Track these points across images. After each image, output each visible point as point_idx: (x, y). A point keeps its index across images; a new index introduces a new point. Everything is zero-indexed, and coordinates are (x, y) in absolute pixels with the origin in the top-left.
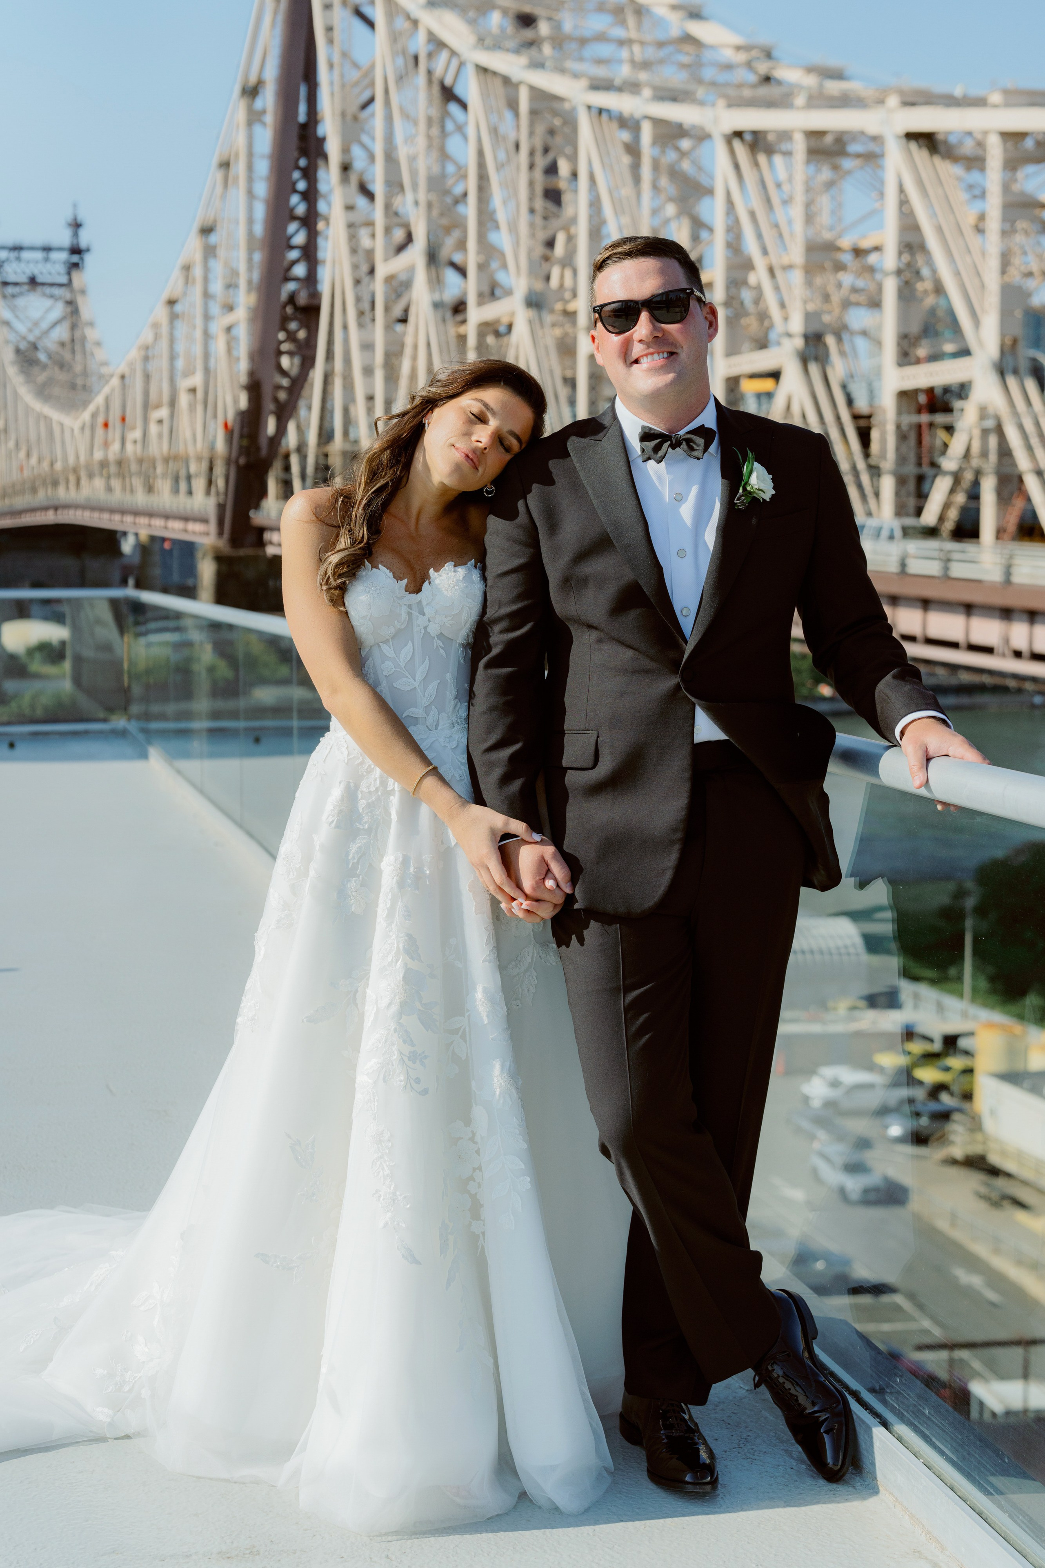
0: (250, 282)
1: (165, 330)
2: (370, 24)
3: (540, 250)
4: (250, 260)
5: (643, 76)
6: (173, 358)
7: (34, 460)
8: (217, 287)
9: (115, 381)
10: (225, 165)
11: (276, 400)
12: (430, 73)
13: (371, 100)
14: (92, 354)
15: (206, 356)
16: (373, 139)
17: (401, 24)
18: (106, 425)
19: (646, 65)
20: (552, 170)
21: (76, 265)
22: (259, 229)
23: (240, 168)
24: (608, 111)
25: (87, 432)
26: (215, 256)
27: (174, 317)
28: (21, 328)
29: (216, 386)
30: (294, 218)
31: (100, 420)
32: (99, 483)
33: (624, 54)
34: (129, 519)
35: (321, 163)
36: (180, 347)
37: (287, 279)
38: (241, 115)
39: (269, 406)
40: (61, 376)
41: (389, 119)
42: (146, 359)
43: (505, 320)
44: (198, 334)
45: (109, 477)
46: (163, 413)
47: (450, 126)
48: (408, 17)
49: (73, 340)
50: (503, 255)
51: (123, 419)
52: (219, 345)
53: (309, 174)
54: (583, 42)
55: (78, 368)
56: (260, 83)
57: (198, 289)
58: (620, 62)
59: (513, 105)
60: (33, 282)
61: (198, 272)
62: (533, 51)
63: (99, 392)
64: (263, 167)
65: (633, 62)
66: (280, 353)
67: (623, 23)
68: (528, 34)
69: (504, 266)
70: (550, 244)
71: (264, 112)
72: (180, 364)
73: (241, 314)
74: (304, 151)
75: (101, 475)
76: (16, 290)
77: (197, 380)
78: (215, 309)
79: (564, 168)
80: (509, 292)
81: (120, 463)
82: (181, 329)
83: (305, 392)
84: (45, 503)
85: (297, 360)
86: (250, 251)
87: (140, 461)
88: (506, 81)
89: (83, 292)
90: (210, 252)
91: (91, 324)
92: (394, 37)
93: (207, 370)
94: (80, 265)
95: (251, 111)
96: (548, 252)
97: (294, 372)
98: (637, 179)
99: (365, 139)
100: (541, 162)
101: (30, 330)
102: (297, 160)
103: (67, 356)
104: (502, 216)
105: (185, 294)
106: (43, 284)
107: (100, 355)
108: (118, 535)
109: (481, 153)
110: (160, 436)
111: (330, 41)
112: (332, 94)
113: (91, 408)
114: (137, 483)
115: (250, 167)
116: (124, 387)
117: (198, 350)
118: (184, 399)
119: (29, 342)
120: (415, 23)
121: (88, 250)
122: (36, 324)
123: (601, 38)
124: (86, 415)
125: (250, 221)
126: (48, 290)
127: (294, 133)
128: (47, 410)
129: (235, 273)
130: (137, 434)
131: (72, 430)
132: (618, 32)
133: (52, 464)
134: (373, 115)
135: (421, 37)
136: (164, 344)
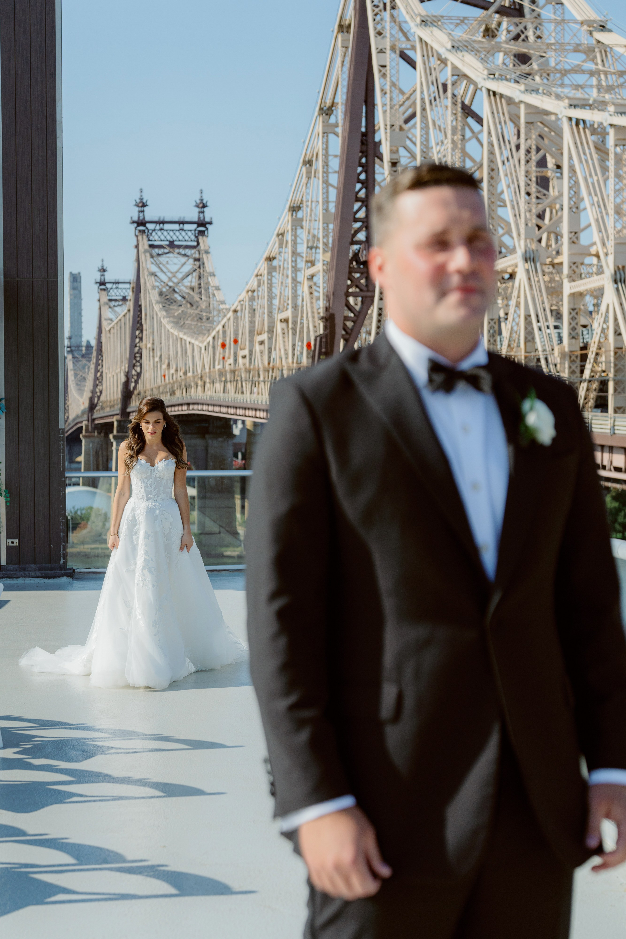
0: (325, 244)
1: (265, 278)
2: (412, 64)
3: (535, 220)
4: (326, 229)
5: (607, 97)
6: (271, 298)
7: (172, 371)
8: (302, 248)
9: (230, 314)
10: (308, 163)
11: (345, 328)
12: (454, 96)
13: (413, 115)
14: (214, 295)
15: (295, 296)
16: (415, 144)
17: (434, 62)
18: (223, 345)
19: (610, 89)
20: (542, 163)
21: (202, 233)
22: (332, 207)
23: (319, 165)
24: (584, 121)
25: (211, 349)
26: (302, 228)
27: (271, 270)
28: (164, 278)
29: (302, 317)
30: (358, 200)
31: (220, 341)
32: (218, 386)
33: (594, 81)
34: (240, 412)
35: (377, 160)
36: (276, 291)
37: (353, 243)
38: (319, 128)
39: (340, 332)
40: (191, 311)
41: (425, 128)
42: (252, 299)
43: (510, 270)
44: (289, 280)
45: (226, 381)
46: (264, 337)
47: (468, 134)
48: (439, 58)
49: (200, 284)
50: (508, 224)
51: (236, 341)
52: (304, 289)
53: (368, 169)
54: (564, 73)
55: (203, 306)
56: (333, 104)
57: (289, 250)
58: (591, 86)
59: (515, 119)
60: (172, 244)
61: (289, 237)
62: (529, 80)
63: (219, 323)
64: (335, 164)
65: (599, 87)
66: (348, 294)
67: (593, 60)
68: (525, 68)
69: (509, 233)
70: (541, 216)
71: (337, 126)
72: (276, 302)
73: (319, 267)
74: (364, 153)
75: (221, 381)
76: (161, 251)
77: (288, 314)
78: (301, 264)
79: (551, 162)
80: (513, 251)
81: (233, 372)
82: (277, 278)
83: (366, 322)
84: (180, 401)
85: (360, 299)
86: (326, 223)
87: (248, 371)
88: (510, 101)
89: (207, 252)
90: (297, 224)
91: (213, 275)
92: (429, 71)
93: (295, 307)
94: (206, 233)
95: (326, 124)
96: (540, 222)
97: (358, 308)
98: (605, 169)
99: (408, 143)
100: (535, 157)
101: (170, 279)
102: (361, 158)
103: (196, 297)
104: (506, 196)
105: (280, 253)
106: (179, 247)
107: (219, 296)
108: (232, 423)
109: (491, 153)
110: (261, 352)
111: (384, 75)
112: (385, 112)
113: (214, 333)
114: (247, 387)
115: (326, 164)
116: (236, 318)
117: (289, 292)
118: (279, 327)
119: (170, 287)
120: (444, 62)
121: (210, 223)
122: (174, 274)
123: (577, 70)
124: (210, 339)
125: (326, 202)
126: (182, 251)
127: (358, 139)
128: (181, 335)
129: (315, 237)
130: (246, 352)
131: (201, 348)
132: (589, 66)
133: (185, 373)
134: (414, 126)
135: (449, 70)
136: (265, 288)
